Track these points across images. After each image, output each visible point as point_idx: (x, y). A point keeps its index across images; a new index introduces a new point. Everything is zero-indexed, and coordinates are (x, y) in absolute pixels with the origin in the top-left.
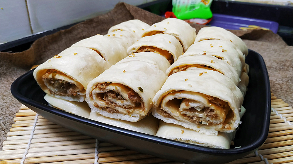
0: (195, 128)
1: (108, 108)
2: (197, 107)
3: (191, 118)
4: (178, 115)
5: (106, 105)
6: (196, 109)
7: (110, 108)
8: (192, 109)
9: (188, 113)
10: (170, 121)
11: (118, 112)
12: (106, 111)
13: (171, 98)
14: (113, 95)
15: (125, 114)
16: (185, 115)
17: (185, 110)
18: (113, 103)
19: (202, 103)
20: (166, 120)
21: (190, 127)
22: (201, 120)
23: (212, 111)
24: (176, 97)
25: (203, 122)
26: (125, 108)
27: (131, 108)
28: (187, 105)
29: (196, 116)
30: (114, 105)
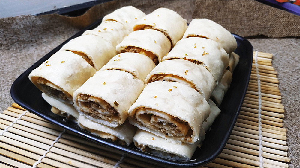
0: (164, 136)
1: (92, 114)
2: (163, 122)
3: (160, 129)
4: (149, 126)
5: (90, 112)
6: (163, 123)
7: (93, 114)
8: (160, 123)
9: (157, 125)
10: (143, 128)
11: (100, 118)
12: (91, 116)
13: (142, 112)
14: (95, 105)
15: (105, 120)
16: (155, 126)
17: (154, 122)
18: (95, 111)
19: (167, 120)
20: (140, 127)
21: (160, 135)
22: (167, 132)
23: (176, 126)
24: (146, 112)
25: (169, 134)
26: (105, 116)
27: (109, 116)
28: (156, 120)
29: (163, 128)
30: (96, 112)
